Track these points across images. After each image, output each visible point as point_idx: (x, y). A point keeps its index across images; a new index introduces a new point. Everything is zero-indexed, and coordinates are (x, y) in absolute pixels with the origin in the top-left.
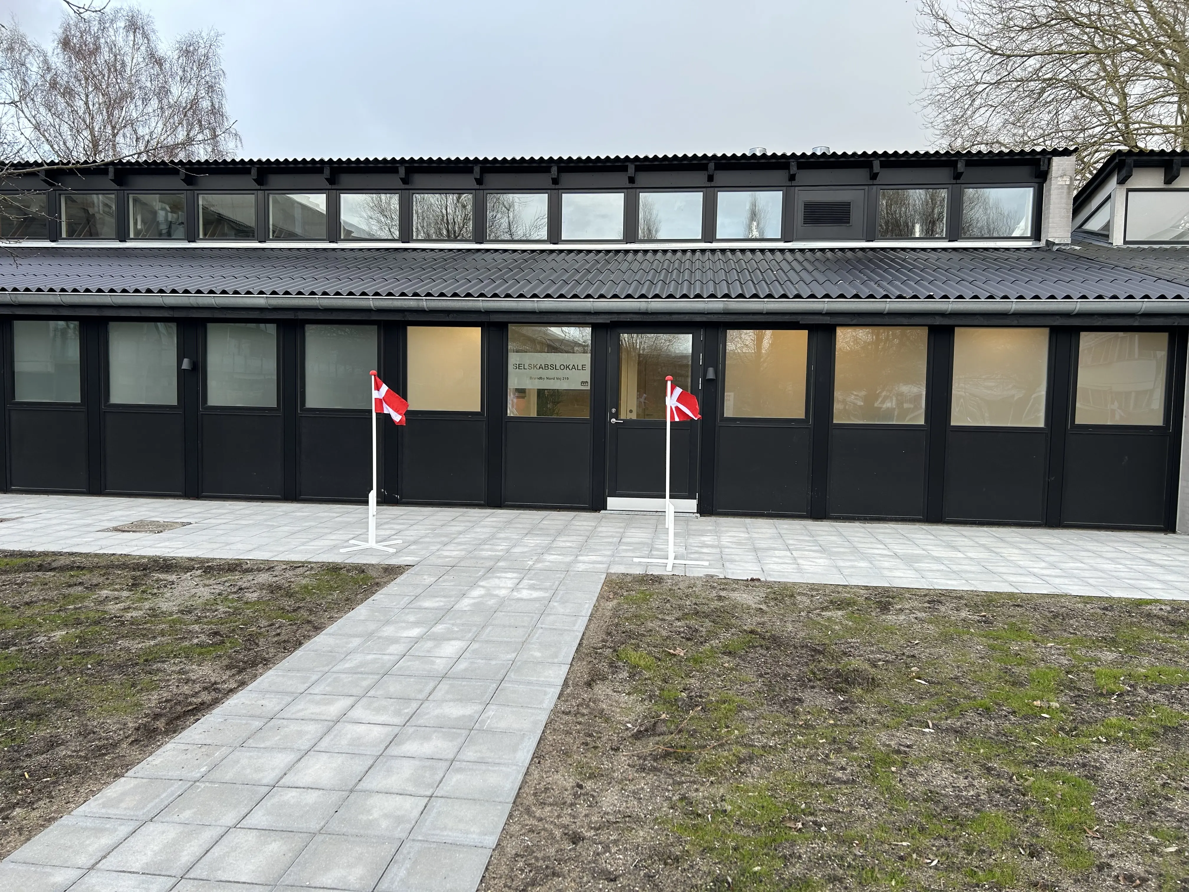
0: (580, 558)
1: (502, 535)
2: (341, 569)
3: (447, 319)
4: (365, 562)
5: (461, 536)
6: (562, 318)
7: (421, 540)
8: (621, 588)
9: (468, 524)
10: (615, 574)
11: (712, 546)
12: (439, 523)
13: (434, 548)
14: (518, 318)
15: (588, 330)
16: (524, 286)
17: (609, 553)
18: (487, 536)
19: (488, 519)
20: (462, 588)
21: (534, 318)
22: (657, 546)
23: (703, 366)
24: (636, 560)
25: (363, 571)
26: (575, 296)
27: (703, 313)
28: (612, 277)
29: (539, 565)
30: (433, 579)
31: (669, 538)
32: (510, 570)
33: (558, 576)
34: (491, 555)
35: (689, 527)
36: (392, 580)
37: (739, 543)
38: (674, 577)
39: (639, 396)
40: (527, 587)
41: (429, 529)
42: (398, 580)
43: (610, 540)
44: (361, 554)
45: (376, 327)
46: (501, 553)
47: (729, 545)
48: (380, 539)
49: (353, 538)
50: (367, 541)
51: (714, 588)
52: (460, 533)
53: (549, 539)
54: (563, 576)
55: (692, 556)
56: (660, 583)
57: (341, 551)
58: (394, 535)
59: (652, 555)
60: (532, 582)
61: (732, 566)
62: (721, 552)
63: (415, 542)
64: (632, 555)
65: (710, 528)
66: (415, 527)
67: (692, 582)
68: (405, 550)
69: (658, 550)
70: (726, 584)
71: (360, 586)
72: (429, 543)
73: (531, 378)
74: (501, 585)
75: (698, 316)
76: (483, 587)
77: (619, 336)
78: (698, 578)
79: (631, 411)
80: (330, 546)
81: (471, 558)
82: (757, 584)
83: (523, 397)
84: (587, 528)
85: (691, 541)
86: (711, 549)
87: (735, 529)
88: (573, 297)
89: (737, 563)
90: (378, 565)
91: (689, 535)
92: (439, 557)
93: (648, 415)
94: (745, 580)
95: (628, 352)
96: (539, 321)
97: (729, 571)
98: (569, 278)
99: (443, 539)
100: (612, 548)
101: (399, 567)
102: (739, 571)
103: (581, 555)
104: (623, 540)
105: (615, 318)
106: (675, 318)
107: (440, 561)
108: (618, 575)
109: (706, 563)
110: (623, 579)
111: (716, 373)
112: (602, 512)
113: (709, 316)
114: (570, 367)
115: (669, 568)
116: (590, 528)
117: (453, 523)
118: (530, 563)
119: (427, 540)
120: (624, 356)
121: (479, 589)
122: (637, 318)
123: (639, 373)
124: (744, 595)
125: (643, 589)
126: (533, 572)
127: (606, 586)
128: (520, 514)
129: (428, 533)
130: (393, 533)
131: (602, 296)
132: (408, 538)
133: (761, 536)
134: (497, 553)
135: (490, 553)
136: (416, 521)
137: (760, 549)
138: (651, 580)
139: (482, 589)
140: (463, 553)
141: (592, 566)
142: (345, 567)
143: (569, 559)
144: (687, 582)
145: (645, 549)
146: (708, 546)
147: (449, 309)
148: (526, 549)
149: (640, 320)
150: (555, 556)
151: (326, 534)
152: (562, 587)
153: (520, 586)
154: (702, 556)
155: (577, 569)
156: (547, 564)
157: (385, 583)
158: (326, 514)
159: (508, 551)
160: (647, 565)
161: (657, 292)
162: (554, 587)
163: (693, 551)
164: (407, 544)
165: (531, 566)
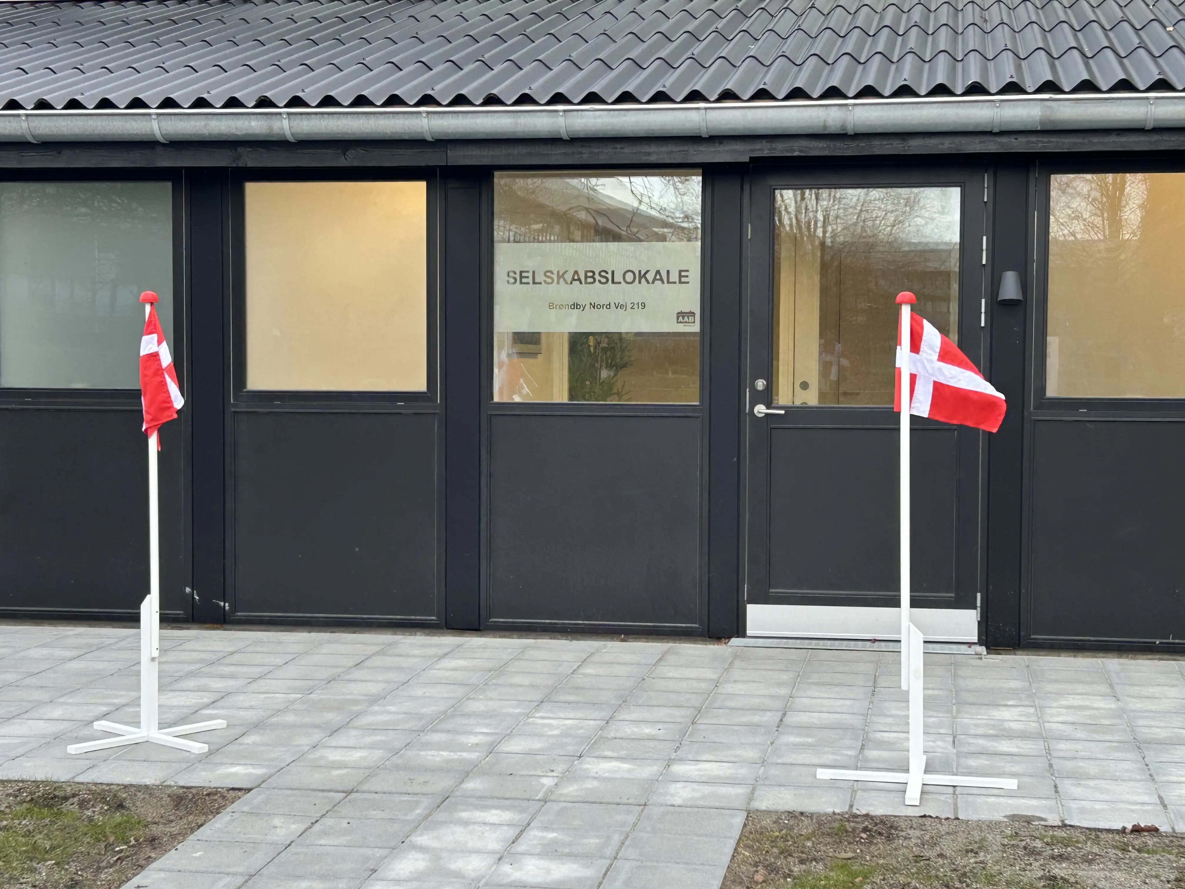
0: (678, 769)
1: (477, 706)
2: (66, 798)
3: (343, 162)
4: (128, 780)
5: (376, 708)
6: (628, 154)
7: (274, 720)
8: (785, 853)
9: (392, 676)
10: (768, 812)
11: (1023, 736)
12: (325, 674)
13: (304, 741)
14: (518, 154)
15: (696, 182)
16: (532, 77)
17: (752, 754)
18: (441, 707)
19: (448, 663)
20: (369, 852)
21: (556, 156)
22: (878, 735)
23: (989, 269)
24: (823, 774)
25: (121, 806)
26: (660, 97)
27: (990, 133)
28: (753, 49)
29: (571, 789)
30: (296, 827)
31: (911, 713)
32: (496, 802)
33: (619, 818)
34: (448, 761)
35: (962, 683)
36: (193, 830)
37: (1092, 726)
38: (928, 822)
39: (826, 348)
40: (537, 851)
41: (295, 690)
42: (204, 832)
43: (756, 718)
44: (118, 758)
45: (169, 185)
46: (473, 756)
47: (1068, 729)
48: (170, 716)
49: (104, 716)
50: (136, 724)
51: (1032, 852)
52: (374, 700)
53: (597, 714)
54: (631, 819)
55: (973, 763)
56: (889, 838)
57: (73, 749)
58: (207, 706)
59: (867, 760)
60: (552, 835)
61: (1077, 791)
62: (1048, 751)
63: (258, 726)
64: (815, 760)
65: (1014, 684)
66: (262, 684)
67: (976, 835)
68: (230, 747)
69: (881, 745)
70: (1066, 842)
71: (109, 846)
72: (292, 726)
73: (551, 306)
74: (470, 845)
75: (977, 140)
76: (422, 849)
77: (773, 199)
78: (992, 826)
79: (805, 386)
80: (44, 736)
81: (397, 768)
82: (1151, 841)
83: (534, 355)
84: (695, 684)
85: (965, 720)
86: (1018, 742)
87: (1080, 688)
88: (654, 99)
89: (1092, 783)
90: (162, 787)
91: (960, 703)
92: (316, 766)
93: (845, 394)
94: (1117, 832)
95: (795, 241)
96: (569, 162)
97: (1074, 805)
98: (646, 54)
99: (330, 716)
100: (757, 740)
101: (213, 793)
102: (1098, 806)
103: (681, 760)
104: (792, 718)
105: (764, 150)
106: (915, 146)
107: (317, 778)
108: (778, 816)
109: (1011, 784)
110: (791, 828)
111: (1024, 285)
112: (735, 641)
113: (1004, 140)
114: (650, 276)
115: (913, 795)
116: (703, 685)
117: (357, 674)
118: (548, 782)
119: (290, 718)
120: (785, 252)
121: (414, 855)
122: (819, 149)
123: (824, 291)
124: (1117, 875)
125: (843, 855)
126: (556, 807)
127: (746, 847)
128: (526, 648)
129: (293, 702)
130: (206, 700)
131: (728, 95)
132: (242, 713)
133: (1149, 705)
134: (465, 755)
135: (445, 754)
136: (267, 669)
137: (1148, 742)
138: (865, 830)
139: (419, 855)
140: (378, 754)
141: (707, 789)
142: (74, 795)
143: (648, 771)
144: (961, 838)
145: (847, 742)
146: (1010, 735)
147: (346, 137)
148: (537, 745)
149: (826, 153)
150: (614, 764)
151: (40, 704)
152: (629, 852)
153: (522, 847)
154: (1000, 763)
155: (670, 800)
156: (590, 784)
157: (173, 837)
158: (46, 651)
159: (491, 749)
160: (855, 786)
161: (870, 82)
162: (609, 851)
163: (973, 749)
164: (238, 731)
165: (550, 791)
